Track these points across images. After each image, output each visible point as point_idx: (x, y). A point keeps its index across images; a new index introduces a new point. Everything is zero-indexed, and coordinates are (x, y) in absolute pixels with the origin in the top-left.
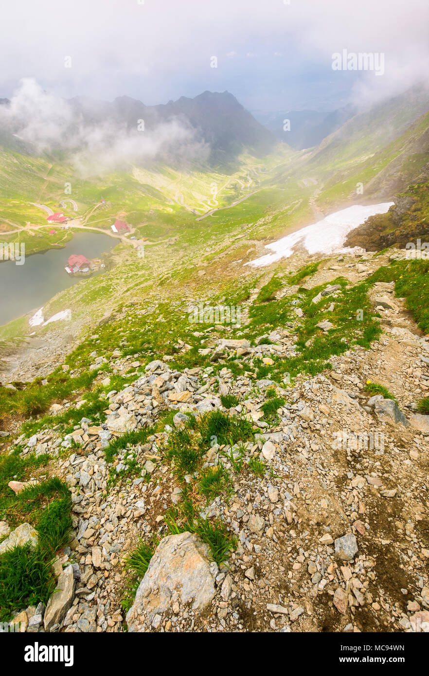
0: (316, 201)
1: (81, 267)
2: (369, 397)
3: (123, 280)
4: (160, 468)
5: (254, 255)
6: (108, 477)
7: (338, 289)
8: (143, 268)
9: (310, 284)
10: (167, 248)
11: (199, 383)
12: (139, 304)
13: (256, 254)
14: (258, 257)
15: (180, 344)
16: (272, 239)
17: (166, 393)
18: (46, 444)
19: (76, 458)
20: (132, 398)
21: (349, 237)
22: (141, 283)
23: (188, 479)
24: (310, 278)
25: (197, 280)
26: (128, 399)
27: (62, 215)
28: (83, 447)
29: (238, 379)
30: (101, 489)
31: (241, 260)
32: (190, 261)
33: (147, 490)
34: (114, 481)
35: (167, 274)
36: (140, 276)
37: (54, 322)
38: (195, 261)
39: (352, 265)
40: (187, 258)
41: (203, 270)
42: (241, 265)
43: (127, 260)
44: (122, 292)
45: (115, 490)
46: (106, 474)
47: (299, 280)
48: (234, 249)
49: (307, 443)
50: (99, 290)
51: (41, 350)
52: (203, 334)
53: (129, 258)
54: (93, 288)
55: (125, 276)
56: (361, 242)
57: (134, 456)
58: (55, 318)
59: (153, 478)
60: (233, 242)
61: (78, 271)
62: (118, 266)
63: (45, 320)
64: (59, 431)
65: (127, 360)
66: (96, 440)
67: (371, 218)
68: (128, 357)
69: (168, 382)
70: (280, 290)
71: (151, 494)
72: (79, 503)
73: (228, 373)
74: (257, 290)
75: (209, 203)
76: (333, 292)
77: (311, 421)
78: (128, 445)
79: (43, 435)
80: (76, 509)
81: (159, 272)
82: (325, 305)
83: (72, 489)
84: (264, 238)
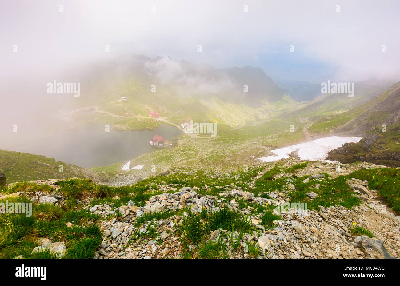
0: (307, 130)
1: (159, 143)
2: (354, 236)
3: (180, 154)
4: (172, 238)
5: (263, 154)
6: (132, 236)
7: (323, 177)
8: (193, 150)
9: (300, 174)
10: (210, 142)
11: (214, 205)
12: (185, 169)
13: (264, 154)
14: (265, 156)
15: (205, 187)
16: (276, 147)
17: (189, 204)
18: (101, 212)
19: (116, 221)
20: (166, 199)
21: (330, 154)
22: (190, 158)
23: (191, 247)
24: (301, 170)
25: (223, 163)
26: (163, 199)
27: (157, 114)
28: (123, 217)
29: (242, 209)
30: (124, 244)
31: (254, 156)
32: (222, 151)
33: (157, 250)
34: (135, 239)
35: (207, 156)
36: (190, 155)
37: (134, 169)
38: (225, 152)
39: (332, 167)
40: (220, 149)
41: (229, 157)
42: (253, 159)
43: (185, 144)
44: (177, 161)
45: (134, 245)
46: (131, 234)
47: (293, 170)
48: (250, 149)
49: (299, 248)
50: (165, 157)
51: (122, 183)
52: (222, 188)
53: (187, 143)
54: (162, 155)
55: (181, 153)
56: (339, 158)
57: (155, 226)
58: (135, 168)
59: (164, 243)
60: (250, 145)
61: (157, 145)
62: (179, 146)
63: (130, 168)
64: (113, 207)
65: (170, 186)
66: (133, 216)
67: (347, 144)
68: (171, 184)
69: (193, 198)
70: (279, 174)
71: (159, 253)
72: (105, 248)
73: (236, 204)
74: (262, 173)
75: (240, 122)
76: (318, 178)
77: (302, 235)
78: (154, 219)
79: (102, 206)
80: (101, 251)
81: (202, 154)
82: (312, 185)
83: (105, 238)
84: (271, 146)
